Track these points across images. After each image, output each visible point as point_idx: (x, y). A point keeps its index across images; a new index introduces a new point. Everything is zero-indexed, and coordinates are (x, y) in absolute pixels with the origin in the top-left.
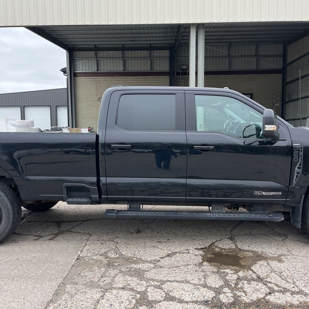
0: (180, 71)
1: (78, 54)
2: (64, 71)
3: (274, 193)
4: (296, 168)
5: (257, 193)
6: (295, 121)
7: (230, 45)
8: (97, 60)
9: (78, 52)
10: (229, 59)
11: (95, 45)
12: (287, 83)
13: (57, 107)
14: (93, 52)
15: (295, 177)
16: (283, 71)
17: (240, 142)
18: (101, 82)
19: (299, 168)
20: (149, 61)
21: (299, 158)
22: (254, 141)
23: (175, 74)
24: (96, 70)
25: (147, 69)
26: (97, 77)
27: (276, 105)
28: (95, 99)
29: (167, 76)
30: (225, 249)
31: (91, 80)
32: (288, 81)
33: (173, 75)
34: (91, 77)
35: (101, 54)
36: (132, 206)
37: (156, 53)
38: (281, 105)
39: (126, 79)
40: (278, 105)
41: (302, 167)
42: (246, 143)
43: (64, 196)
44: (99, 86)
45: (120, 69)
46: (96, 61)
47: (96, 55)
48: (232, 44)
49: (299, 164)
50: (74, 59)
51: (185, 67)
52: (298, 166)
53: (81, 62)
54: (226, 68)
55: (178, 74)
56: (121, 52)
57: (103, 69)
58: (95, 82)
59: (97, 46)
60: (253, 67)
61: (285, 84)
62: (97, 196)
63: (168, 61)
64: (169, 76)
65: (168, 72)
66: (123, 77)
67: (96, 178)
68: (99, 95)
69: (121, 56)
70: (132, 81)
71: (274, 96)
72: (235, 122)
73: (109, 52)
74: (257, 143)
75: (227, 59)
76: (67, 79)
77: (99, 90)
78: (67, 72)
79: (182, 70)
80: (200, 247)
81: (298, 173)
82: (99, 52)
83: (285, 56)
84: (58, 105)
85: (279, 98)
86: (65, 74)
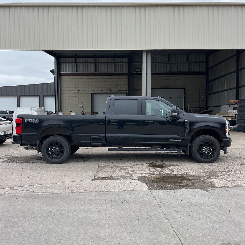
0: (135, 72)
1: (62, 60)
2: (52, 71)
3: (178, 140)
4: (186, 130)
5: (171, 140)
6: (215, 107)
7: (170, 55)
8: (77, 64)
9: (62, 59)
10: (169, 65)
11: (75, 54)
12: (209, 81)
13: (44, 96)
14: (74, 59)
15: (186, 133)
16: (206, 73)
17: (165, 119)
18: (79, 79)
19: (187, 130)
20: (113, 65)
21: (187, 126)
22: (170, 119)
23: (132, 74)
24: (76, 71)
25: (112, 70)
26: (76, 76)
27: (202, 96)
28: (75, 91)
29: (125, 76)
30: (158, 164)
31: (72, 78)
32: (210, 80)
33: (130, 75)
34: (72, 76)
35: (79, 60)
36: (119, 147)
37: (118, 60)
38: (205, 96)
39: (96, 78)
40: (203, 96)
41: (188, 129)
42: (167, 120)
43: (91, 142)
44: (78, 82)
45: (93, 70)
46: (75, 65)
47: (76, 60)
48: (171, 54)
49: (187, 128)
50: (60, 64)
51: (139, 70)
52: (187, 129)
53: (65, 65)
54: (167, 70)
55: (134, 74)
56: (93, 59)
57: (81, 70)
58: (75, 79)
59: (76, 54)
60: (186, 70)
61: (208, 82)
62: (105, 142)
63: (126, 66)
64: (127, 76)
65: (127, 73)
66: (95, 76)
67: (104, 134)
68: (78, 88)
69: (93, 61)
70: (101, 79)
71: (201, 90)
72: (164, 110)
73: (85, 59)
74: (171, 120)
75: (168, 64)
76: (55, 77)
77: (78, 85)
78: (55, 72)
79: (136, 71)
80: (148, 163)
81: (187, 132)
82: (78, 59)
83: (207, 62)
84: (45, 95)
85: (204, 92)
86: (53, 74)
